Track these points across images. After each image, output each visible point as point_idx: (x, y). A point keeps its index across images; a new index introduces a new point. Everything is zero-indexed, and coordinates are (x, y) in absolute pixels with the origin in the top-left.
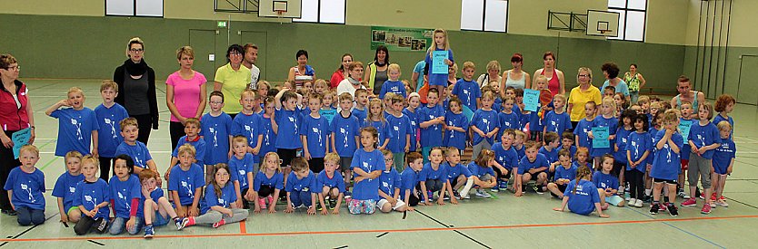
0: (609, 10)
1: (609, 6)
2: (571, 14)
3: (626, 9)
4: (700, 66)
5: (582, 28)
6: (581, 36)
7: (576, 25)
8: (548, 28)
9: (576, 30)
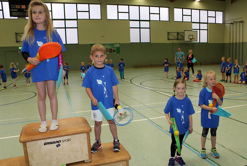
0: (193, 30)
1: (193, 29)
2: (177, 33)
3: (200, 30)
4: (231, 51)
5: (183, 38)
6: (182, 42)
7: (180, 37)
8: (168, 39)
9: (180, 39)
